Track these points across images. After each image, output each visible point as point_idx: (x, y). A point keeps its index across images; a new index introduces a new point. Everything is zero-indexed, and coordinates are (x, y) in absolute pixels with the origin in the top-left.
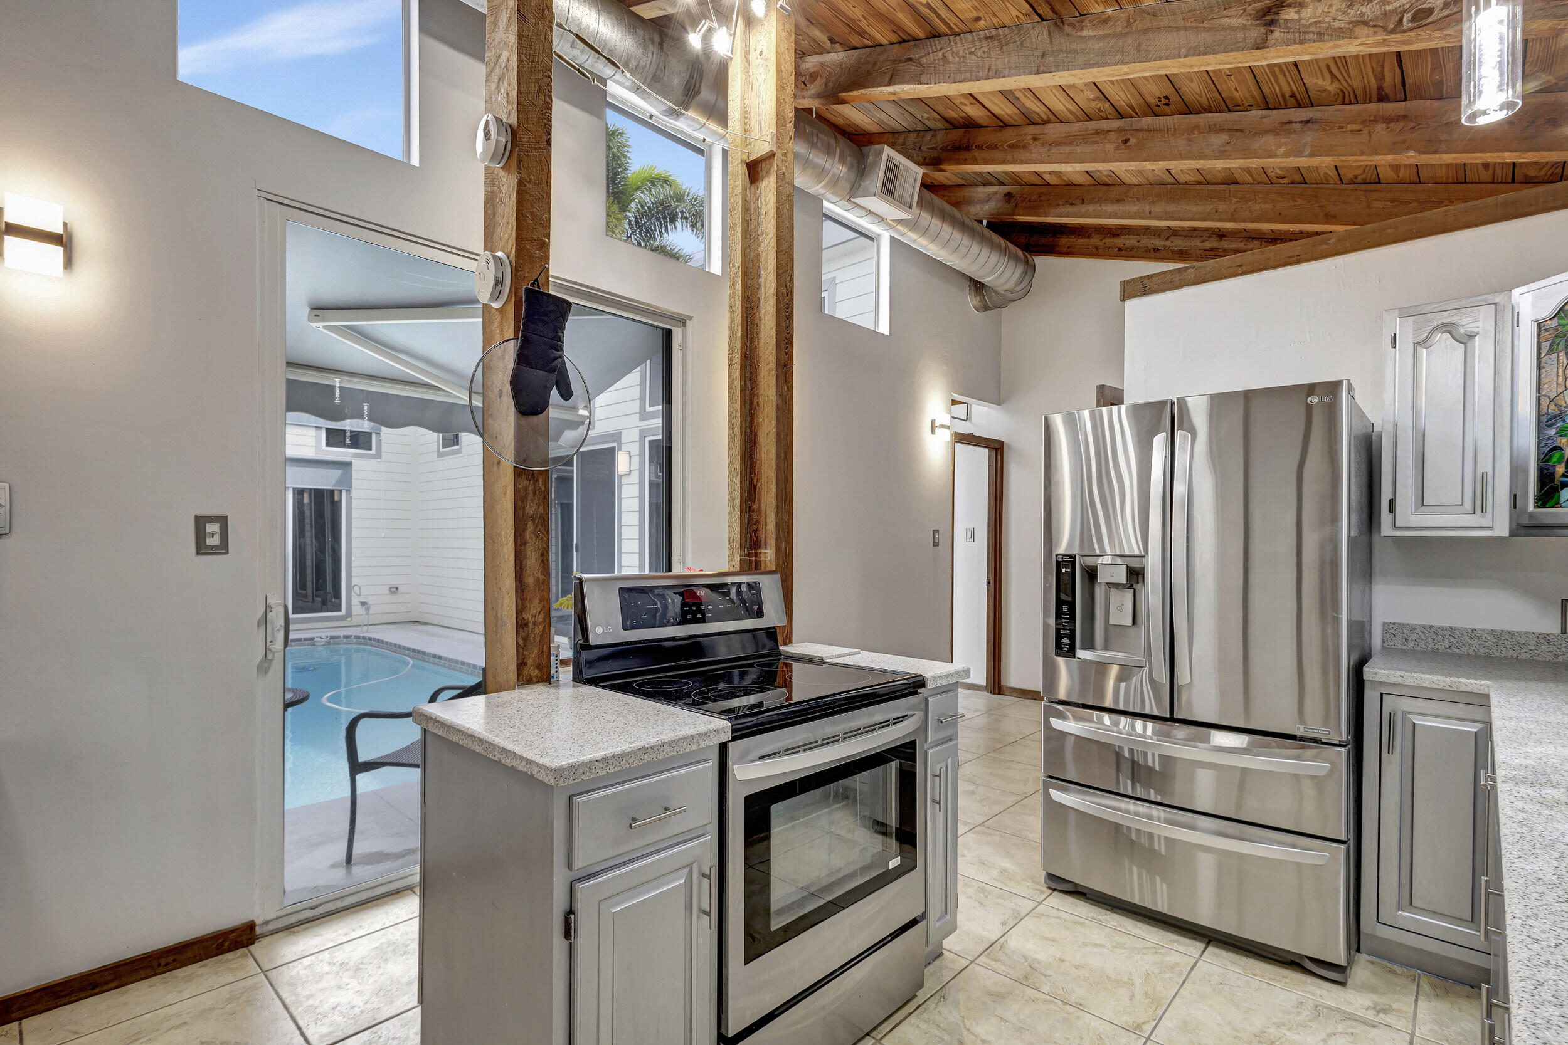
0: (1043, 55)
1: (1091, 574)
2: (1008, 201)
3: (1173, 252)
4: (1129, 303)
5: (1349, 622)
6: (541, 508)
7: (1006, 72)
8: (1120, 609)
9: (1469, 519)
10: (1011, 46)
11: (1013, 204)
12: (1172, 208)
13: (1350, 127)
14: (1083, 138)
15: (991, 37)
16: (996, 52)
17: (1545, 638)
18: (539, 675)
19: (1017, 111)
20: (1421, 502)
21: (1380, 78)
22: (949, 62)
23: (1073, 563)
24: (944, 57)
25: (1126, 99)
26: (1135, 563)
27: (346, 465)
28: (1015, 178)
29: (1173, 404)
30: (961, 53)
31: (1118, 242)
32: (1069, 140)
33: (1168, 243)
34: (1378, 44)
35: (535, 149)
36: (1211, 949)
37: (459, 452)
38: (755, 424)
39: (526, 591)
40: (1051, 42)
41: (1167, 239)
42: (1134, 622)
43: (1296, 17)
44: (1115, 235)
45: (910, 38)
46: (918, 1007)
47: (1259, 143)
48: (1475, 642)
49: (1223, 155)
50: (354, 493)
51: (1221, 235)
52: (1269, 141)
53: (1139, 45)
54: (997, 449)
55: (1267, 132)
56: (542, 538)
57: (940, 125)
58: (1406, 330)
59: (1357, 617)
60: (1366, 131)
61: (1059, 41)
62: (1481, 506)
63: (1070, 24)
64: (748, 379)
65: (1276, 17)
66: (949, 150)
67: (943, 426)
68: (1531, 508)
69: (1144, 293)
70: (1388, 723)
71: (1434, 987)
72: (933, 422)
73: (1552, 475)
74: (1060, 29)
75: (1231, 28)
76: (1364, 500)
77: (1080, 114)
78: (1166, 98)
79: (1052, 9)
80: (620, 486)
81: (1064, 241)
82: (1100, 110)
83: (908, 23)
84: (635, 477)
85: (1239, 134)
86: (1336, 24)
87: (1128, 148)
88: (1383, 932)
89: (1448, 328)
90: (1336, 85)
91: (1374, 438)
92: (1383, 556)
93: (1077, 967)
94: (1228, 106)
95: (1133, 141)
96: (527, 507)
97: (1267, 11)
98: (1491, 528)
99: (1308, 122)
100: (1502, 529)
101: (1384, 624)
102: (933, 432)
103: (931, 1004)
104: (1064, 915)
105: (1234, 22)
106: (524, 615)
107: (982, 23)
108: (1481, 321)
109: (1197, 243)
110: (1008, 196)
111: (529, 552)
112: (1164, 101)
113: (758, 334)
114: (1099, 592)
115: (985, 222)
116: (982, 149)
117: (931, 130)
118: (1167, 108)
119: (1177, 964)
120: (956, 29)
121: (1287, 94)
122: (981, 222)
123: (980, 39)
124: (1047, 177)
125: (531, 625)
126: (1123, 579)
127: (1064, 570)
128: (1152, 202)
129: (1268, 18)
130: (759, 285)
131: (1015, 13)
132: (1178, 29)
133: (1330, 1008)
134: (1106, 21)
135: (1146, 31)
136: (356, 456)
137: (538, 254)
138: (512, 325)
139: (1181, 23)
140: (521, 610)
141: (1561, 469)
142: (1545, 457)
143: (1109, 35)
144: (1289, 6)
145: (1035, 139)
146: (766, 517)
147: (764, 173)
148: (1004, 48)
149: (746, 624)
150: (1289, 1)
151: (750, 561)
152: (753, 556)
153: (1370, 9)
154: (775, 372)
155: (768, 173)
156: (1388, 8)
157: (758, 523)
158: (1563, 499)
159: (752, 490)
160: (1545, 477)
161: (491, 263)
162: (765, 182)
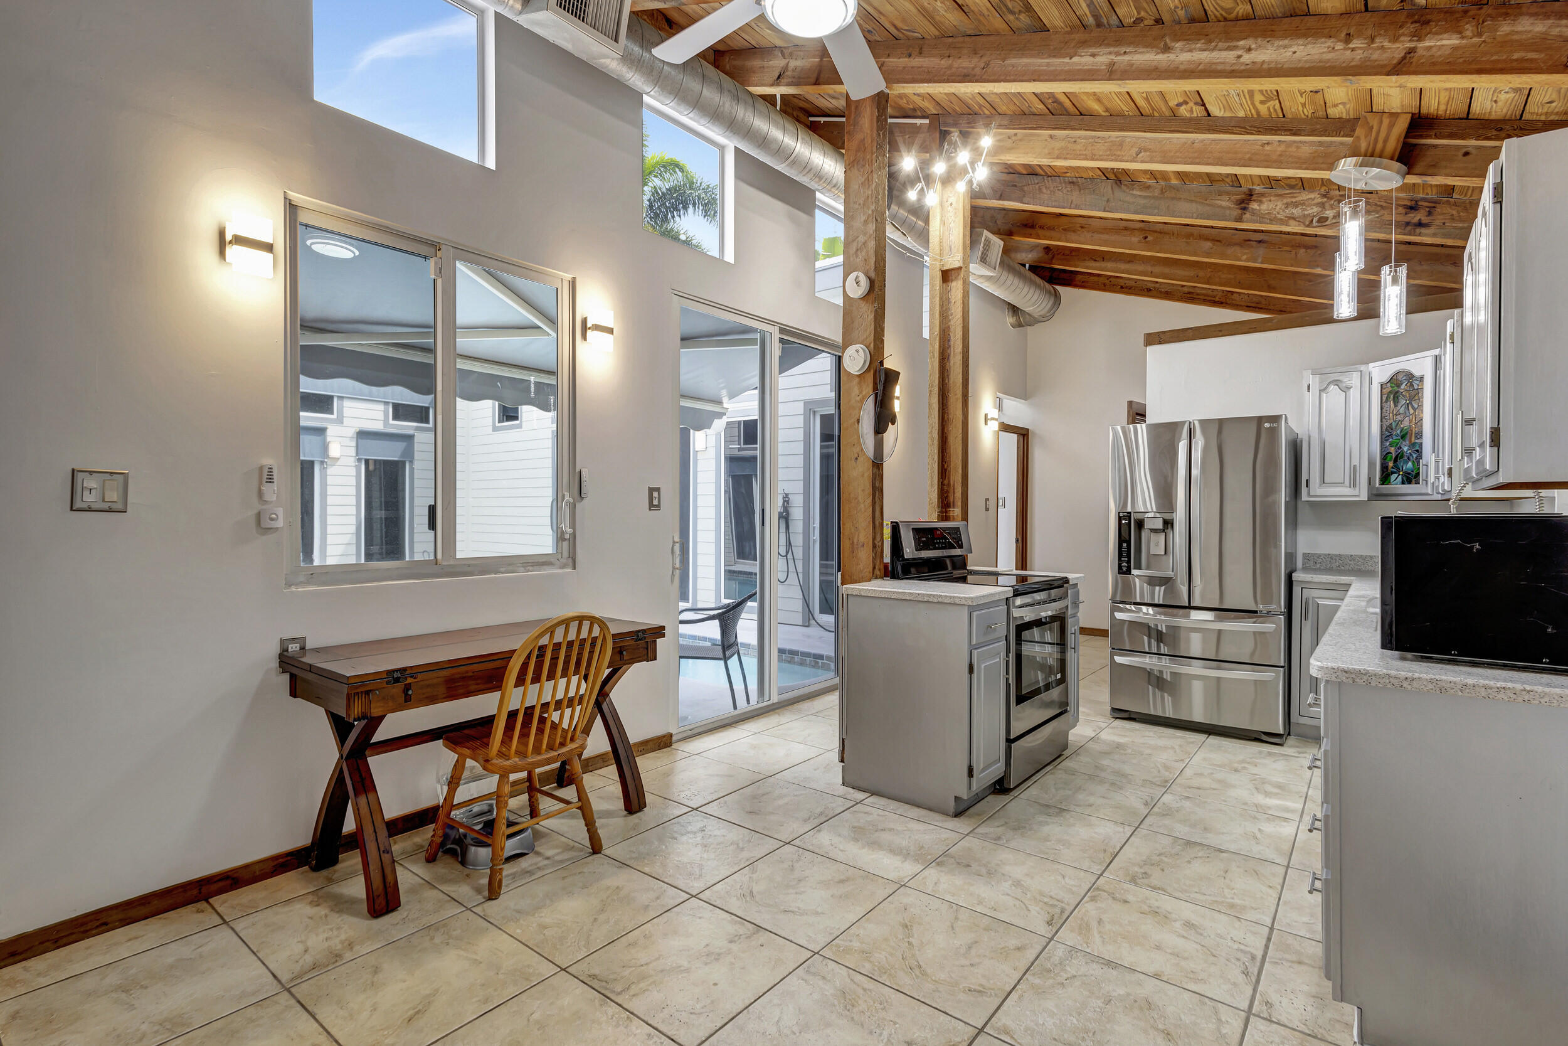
0: (1108, 201)
1: (1140, 524)
2: (1047, 253)
3: (1161, 292)
4: (1150, 349)
5: (1286, 553)
7: (1083, 207)
8: (1157, 544)
9: (1349, 491)
10: (1087, 191)
11: (1050, 256)
12: (1167, 271)
13: (1285, 248)
14: (1116, 231)
15: (1073, 183)
16: (1076, 193)
18: (880, 575)
20: (1323, 481)
22: (1043, 193)
23: (1130, 517)
24: (1040, 189)
26: (1168, 517)
27: (409, 438)
29: (1190, 422)
31: (1121, 281)
33: (1157, 286)
34: (1300, 230)
36: (1212, 737)
37: (520, 426)
40: (1113, 193)
42: (1165, 553)
43: (1258, 208)
46: (1067, 758)
47: (1230, 251)
48: (1352, 563)
50: (416, 465)
52: (1238, 251)
53: (1168, 206)
54: (1024, 435)
55: (1236, 244)
58: (1315, 382)
59: (1289, 551)
60: (1294, 252)
61: (1119, 194)
62: (1353, 484)
63: (1126, 185)
64: (941, 403)
65: (1247, 206)
66: (1018, 226)
67: (993, 419)
68: (1377, 485)
69: (1160, 343)
70: (1305, 603)
72: (986, 416)
73: (1387, 467)
74: (1120, 187)
75: (1221, 207)
76: (1293, 479)
80: (696, 461)
81: (1080, 277)
84: (712, 453)
85: (1218, 243)
86: (1279, 216)
87: (1147, 242)
88: (1303, 720)
89: (1336, 383)
91: (1298, 441)
92: (1304, 513)
93: (1141, 743)
95: (1150, 238)
97: (1242, 201)
98: (1358, 496)
99: (1260, 242)
100: (1364, 497)
101: (1304, 554)
102: (986, 423)
104: (1127, 727)
105: (1224, 204)
106: (875, 543)
107: (1068, 175)
108: (1354, 380)
110: (1047, 249)
111: (877, 508)
113: (948, 376)
114: (1144, 534)
115: (1027, 266)
116: (1043, 228)
119: (1194, 742)
122: (1024, 265)
123: (1065, 182)
125: (877, 549)
126: (1161, 527)
127: (1123, 522)
128: (1153, 265)
129: (1243, 205)
130: (950, 346)
132: (1192, 201)
134: (1148, 187)
135: (1173, 199)
136: (417, 429)
138: (871, 385)
139: (1193, 199)
140: (874, 539)
141: (1391, 464)
142: (1384, 458)
143: (1150, 197)
144: (1254, 201)
145: (1082, 227)
146: (954, 489)
147: (953, 278)
148: (1080, 191)
149: (957, 552)
150: (1254, 197)
151: (942, 516)
152: (946, 512)
153: (1297, 212)
154: (961, 400)
155: (956, 278)
156: (1306, 213)
157: (947, 492)
158: (1392, 480)
159: (944, 472)
160: (1384, 468)
161: (861, 352)
162: (954, 284)
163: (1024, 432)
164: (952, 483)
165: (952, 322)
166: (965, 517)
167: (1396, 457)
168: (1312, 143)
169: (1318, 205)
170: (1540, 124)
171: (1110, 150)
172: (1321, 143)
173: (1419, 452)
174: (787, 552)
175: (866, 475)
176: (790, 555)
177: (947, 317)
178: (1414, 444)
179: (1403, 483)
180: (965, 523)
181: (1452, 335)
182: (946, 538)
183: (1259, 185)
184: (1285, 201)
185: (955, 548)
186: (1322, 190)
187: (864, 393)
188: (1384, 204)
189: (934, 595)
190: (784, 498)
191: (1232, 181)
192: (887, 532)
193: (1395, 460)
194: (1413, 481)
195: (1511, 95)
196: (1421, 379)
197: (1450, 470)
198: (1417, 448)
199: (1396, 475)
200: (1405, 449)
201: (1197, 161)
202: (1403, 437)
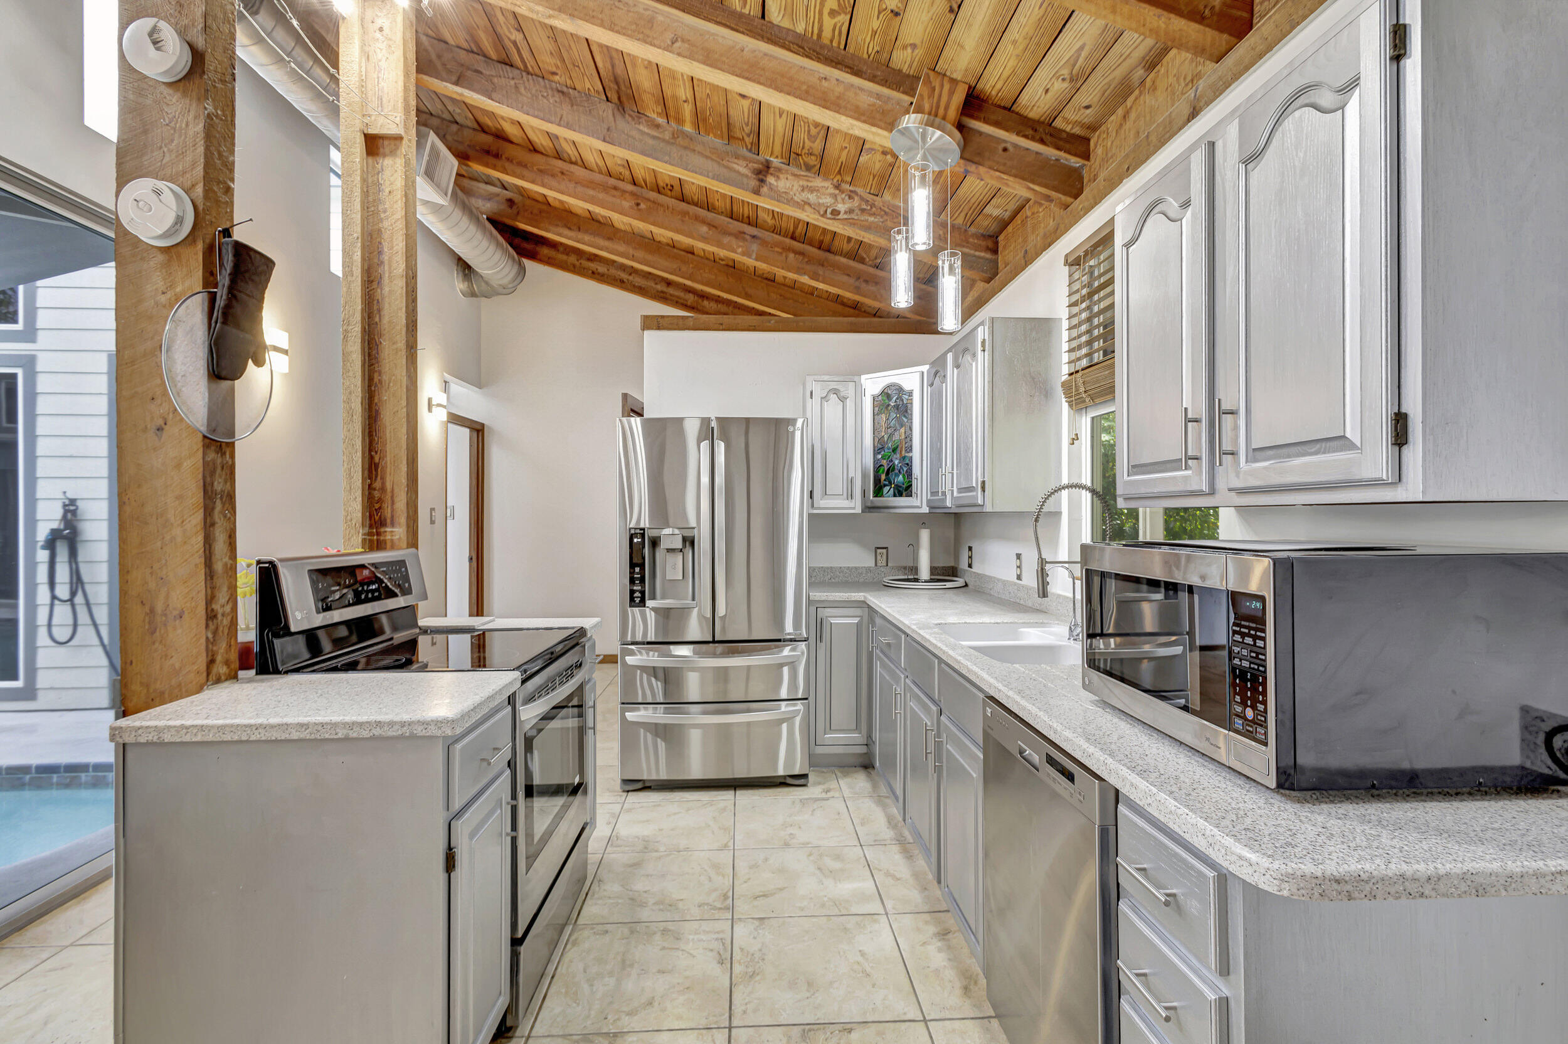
0: (608, 130)
1: (656, 543)
2: (511, 207)
3: (634, 286)
4: (647, 333)
6: (228, 484)
8: (674, 567)
9: (846, 503)
10: (578, 106)
12: (649, 257)
13: (777, 249)
14: (605, 188)
15: (563, 93)
16: (565, 106)
17: (868, 569)
18: (227, 671)
19: (551, 145)
20: (825, 492)
21: (796, 227)
22: (520, 93)
23: (643, 535)
24: (516, 86)
25: (643, 174)
26: (688, 533)
28: (521, 191)
29: (712, 421)
30: (534, 91)
31: (593, 266)
32: (591, 184)
33: (631, 278)
34: (814, 219)
35: (221, 80)
36: (738, 792)
38: (376, 401)
39: (215, 578)
40: (613, 120)
41: (630, 274)
42: (684, 578)
43: (775, 184)
44: (589, 259)
45: (479, 52)
46: (587, 894)
47: (726, 240)
49: (704, 239)
51: (703, 296)
52: (734, 242)
53: (681, 156)
54: (478, 431)
55: (730, 234)
56: (230, 518)
57: (471, 123)
58: (817, 389)
60: (784, 255)
61: (620, 123)
62: (851, 496)
63: (630, 115)
64: (367, 354)
65: (765, 178)
66: (477, 151)
67: (439, 405)
68: (871, 497)
69: (659, 328)
70: (820, 624)
71: (842, 772)
72: (430, 400)
73: (880, 480)
74: (622, 115)
75: (738, 172)
77: (604, 169)
78: (672, 186)
79: (619, 98)
81: (545, 251)
82: (621, 173)
83: (486, 43)
85: (715, 229)
86: (795, 199)
87: (639, 210)
88: (820, 749)
89: (836, 392)
90: (773, 221)
93: (672, 830)
94: (709, 207)
95: (642, 206)
96: (216, 483)
97: (758, 172)
98: (854, 509)
99: (754, 237)
100: (858, 510)
102: (430, 410)
103: (595, 887)
104: (645, 804)
105: (741, 170)
106: (214, 606)
107: (557, 78)
108: (849, 391)
109: (651, 284)
110: (511, 202)
111: (217, 534)
112: (669, 187)
113: (379, 311)
114: (659, 556)
115: (488, 215)
116: (512, 161)
117: (457, 123)
118: (669, 192)
119: (726, 807)
120: (530, 69)
121: (746, 215)
122: (482, 217)
123: (552, 89)
124: (550, 200)
125: (220, 617)
126: (679, 545)
127: (636, 540)
128: (635, 249)
129: (761, 176)
130: (382, 263)
131: (588, 85)
132: (707, 157)
133: (807, 799)
134: (658, 126)
135: (686, 148)
137: (226, 199)
138: (198, 274)
139: (709, 155)
140: (210, 600)
141: (883, 477)
142: (877, 469)
143: (658, 138)
144: (772, 174)
145: (562, 173)
146: (392, 497)
147: (387, 150)
148: (572, 106)
149: (400, 602)
150: (772, 170)
151: (371, 541)
152: (378, 534)
153: (812, 198)
154: (404, 352)
155: (393, 153)
156: (821, 201)
157: (380, 500)
158: (885, 493)
159: (372, 468)
160: (877, 480)
161: (168, 196)
162: (387, 162)
163: (479, 427)
164: (388, 486)
165: (386, 224)
166: (413, 543)
167: (888, 470)
168: (870, 93)
169: (831, 195)
170: (1064, 135)
171: (637, 25)
172: (879, 96)
173: (909, 466)
174: (73, 594)
175: (187, 464)
176: (79, 599)
177: (376, 213)
178: (904, 458)
179: (895, 496)
180: (413, 550)
181: (983, 342)
182: (381, 581)
183: (777, 157)
184: (801, 183)
185: (395, 595)
186: (835, 181)
187: (179, 289)
188: (887, 210)
189: (361, 724)
190: (65, 505)
191: (752, 144)
192: (247, 582)
193: (888, 473)
194: (904, 494)
195: (1066, 85)
196: (910, 393)
197: (983, 482)
198: (907, 462)
199: (888, 488)
200: (896, 462)
201: (747, 75)
202: (894, 450)
